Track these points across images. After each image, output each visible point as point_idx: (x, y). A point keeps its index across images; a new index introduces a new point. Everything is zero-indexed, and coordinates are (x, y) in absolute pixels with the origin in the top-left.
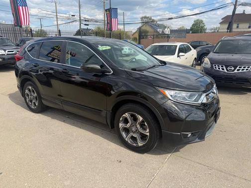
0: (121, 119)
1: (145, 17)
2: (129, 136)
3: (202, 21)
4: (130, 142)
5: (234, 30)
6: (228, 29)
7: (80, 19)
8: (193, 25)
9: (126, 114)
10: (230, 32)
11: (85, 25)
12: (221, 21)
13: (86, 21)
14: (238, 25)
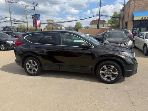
0: (101, 69)
1: (49, 20)
2: (106, 76)
3: (80, 23)
4: (106, 79)
5: (100, 28)
6: (97, 27)
7: (11, 20)
8: (76, 25)
9: (105, 66)
10: (98, 28)
11: (15, 24)
12: (90, 23)
13: (15, 21)
14: (103, 25)
